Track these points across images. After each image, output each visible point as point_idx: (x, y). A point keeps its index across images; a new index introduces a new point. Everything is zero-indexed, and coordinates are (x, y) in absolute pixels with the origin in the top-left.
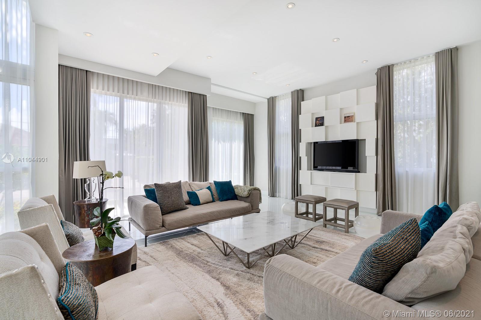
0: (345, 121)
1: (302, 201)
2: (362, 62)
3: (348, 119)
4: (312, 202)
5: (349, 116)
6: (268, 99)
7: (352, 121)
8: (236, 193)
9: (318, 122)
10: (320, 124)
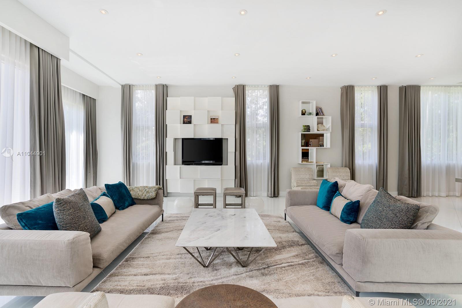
0: (212, 122)
1: (202, 194)
2: (232, 78)
3: (214, 120)
4: (212, 194)
5: (215, 119)
6: (122, 86)
7: (217, 123)
8: (133, 197)
9: (186, 119)
10: (188, 121)
